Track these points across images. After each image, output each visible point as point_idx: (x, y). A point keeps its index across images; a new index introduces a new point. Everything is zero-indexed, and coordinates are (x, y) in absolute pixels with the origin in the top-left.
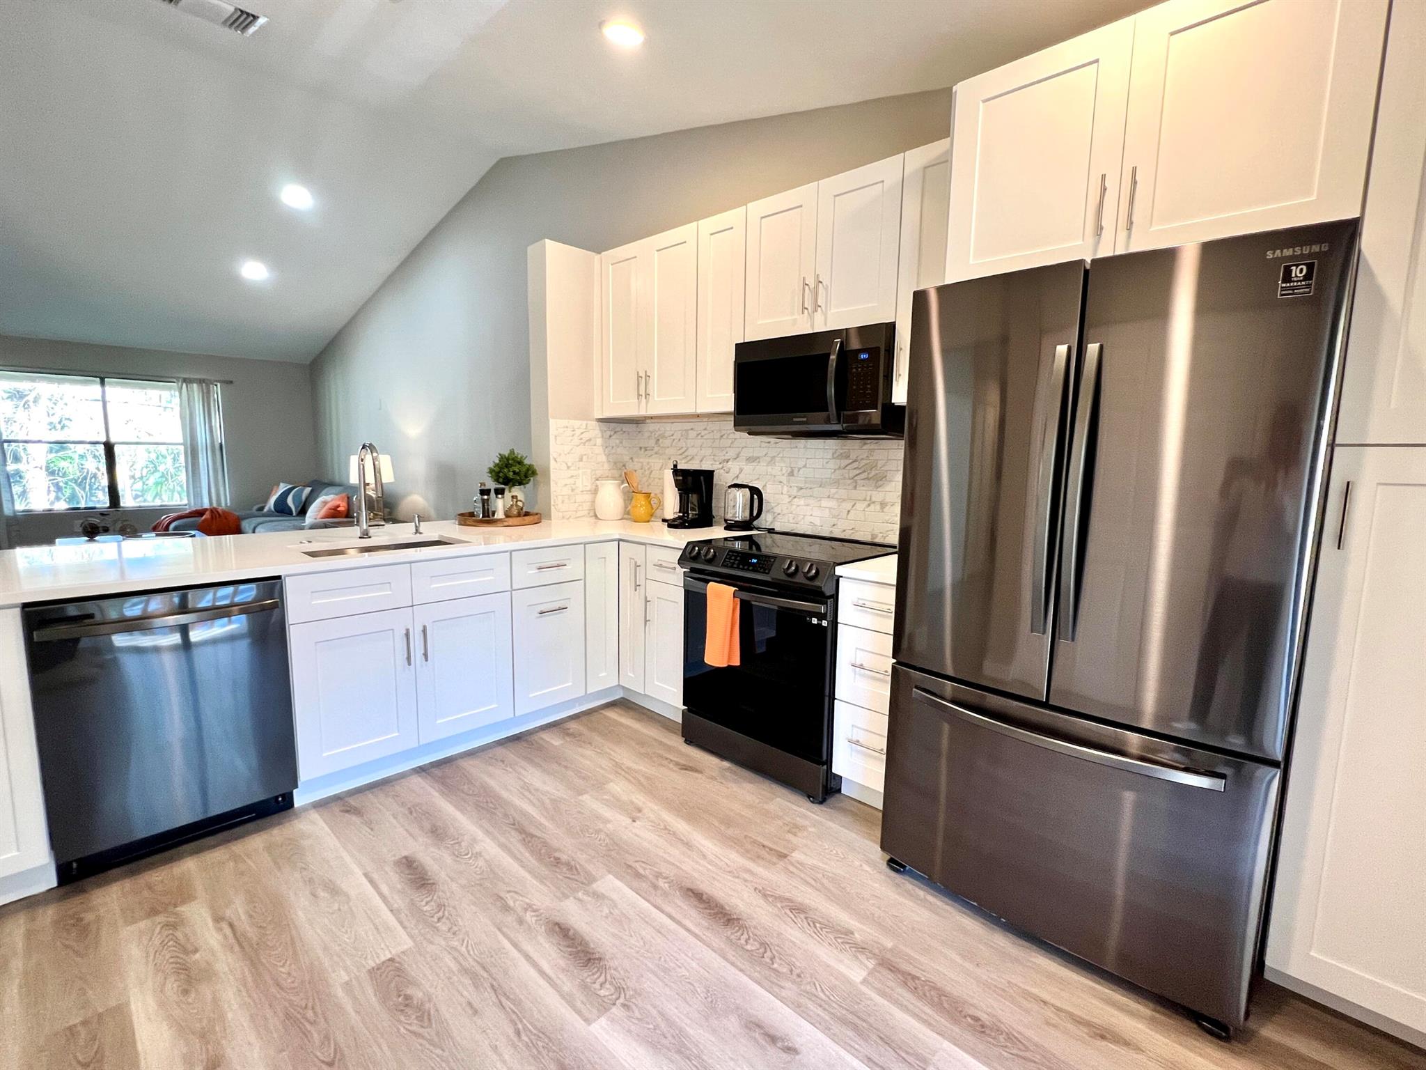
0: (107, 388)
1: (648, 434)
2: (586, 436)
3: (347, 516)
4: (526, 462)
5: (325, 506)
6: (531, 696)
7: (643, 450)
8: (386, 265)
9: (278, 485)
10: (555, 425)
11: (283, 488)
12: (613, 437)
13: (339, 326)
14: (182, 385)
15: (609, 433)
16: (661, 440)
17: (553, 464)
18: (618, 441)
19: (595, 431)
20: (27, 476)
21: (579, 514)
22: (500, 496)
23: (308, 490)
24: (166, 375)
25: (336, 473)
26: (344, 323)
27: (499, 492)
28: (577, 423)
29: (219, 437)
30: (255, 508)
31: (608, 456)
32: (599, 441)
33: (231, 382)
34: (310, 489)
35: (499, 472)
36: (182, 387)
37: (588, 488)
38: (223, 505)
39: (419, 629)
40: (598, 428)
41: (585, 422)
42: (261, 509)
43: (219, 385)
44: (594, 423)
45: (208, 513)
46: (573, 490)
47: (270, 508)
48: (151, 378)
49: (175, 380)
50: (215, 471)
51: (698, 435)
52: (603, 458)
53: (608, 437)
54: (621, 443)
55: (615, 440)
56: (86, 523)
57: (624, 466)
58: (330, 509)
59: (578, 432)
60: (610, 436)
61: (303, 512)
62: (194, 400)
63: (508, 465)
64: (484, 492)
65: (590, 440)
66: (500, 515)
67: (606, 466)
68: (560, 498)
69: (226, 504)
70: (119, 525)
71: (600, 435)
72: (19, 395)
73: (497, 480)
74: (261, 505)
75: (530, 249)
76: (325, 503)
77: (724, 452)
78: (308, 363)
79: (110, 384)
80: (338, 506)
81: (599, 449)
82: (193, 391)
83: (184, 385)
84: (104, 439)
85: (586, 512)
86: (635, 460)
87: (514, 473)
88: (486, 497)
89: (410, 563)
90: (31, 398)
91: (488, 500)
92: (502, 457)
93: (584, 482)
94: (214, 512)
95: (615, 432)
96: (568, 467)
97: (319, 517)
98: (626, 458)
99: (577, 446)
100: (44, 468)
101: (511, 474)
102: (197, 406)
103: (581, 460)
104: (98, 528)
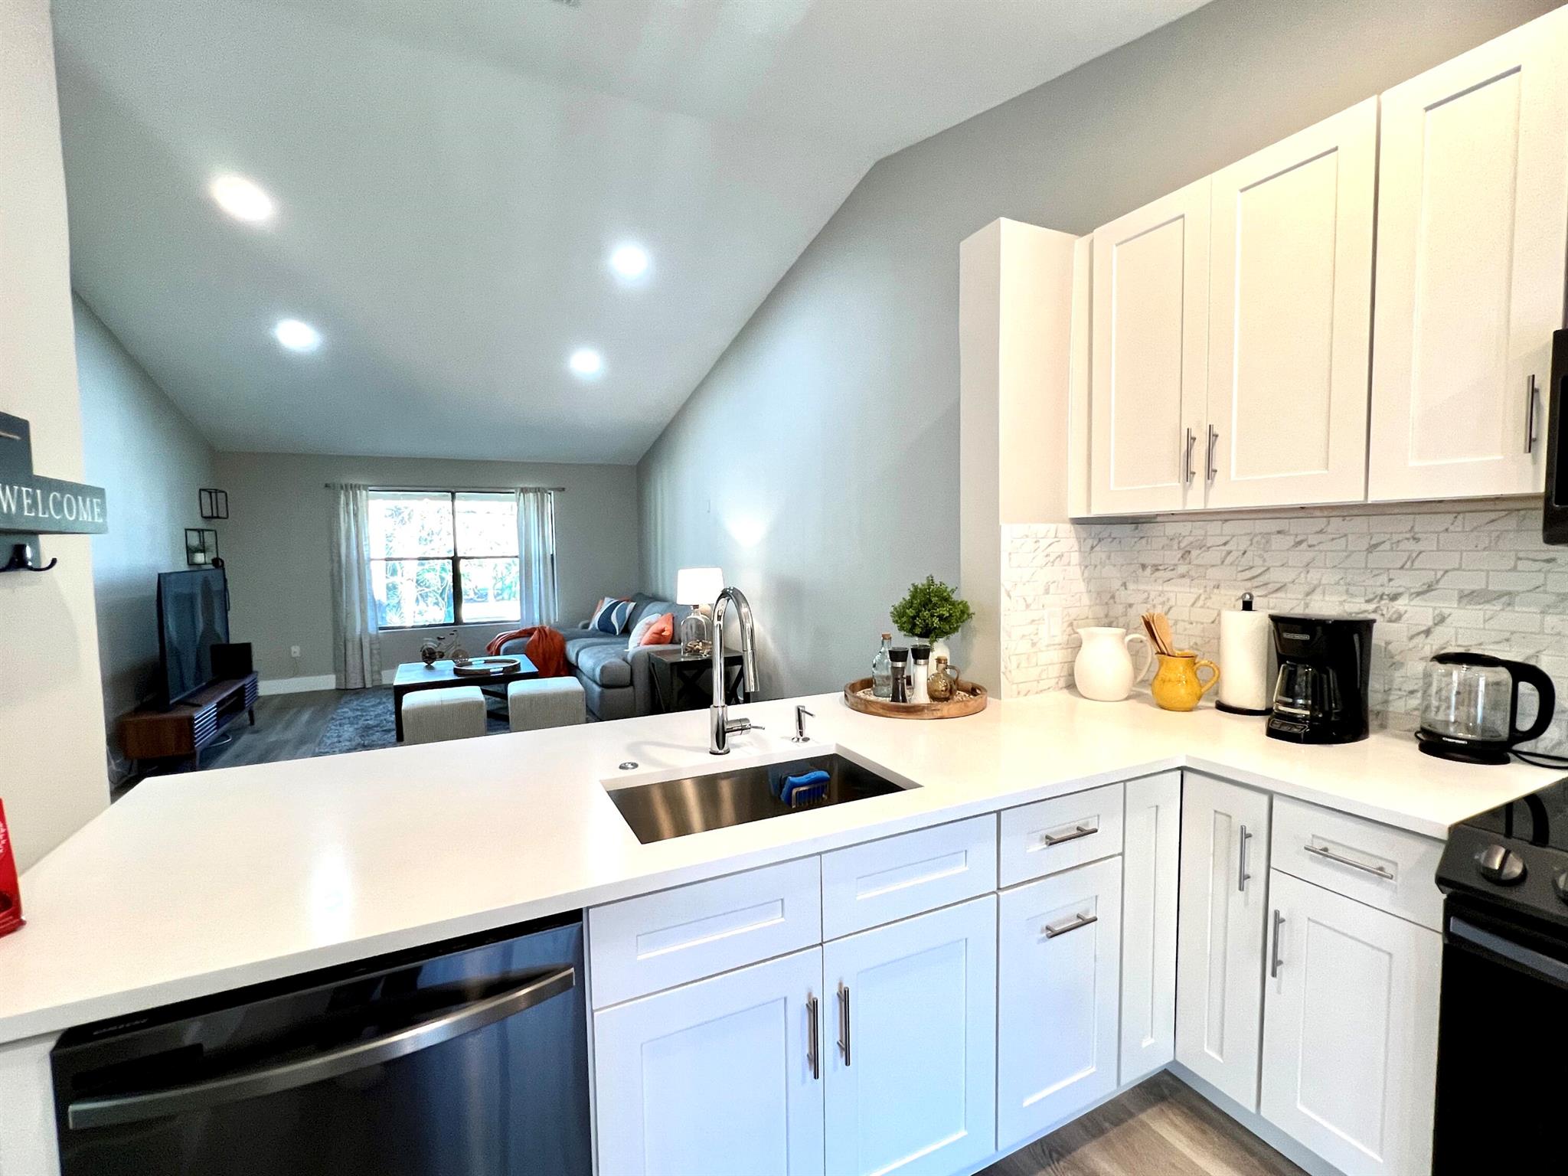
0: (457, 502)
1: (1165, 541)
2: (1056, 549)
3: (672, 642)
4: (955, 597)
5: (649, 629)
6: (1027, 1102)
7: (1149, 570)
8: (721, 339)
9: (603, 599)
10: (1011, 534)
11: (607, 603)
12: (1096, 549)
13: (668, 420)
14: (520, 495)
15: (1090, 542)
16: (1194, 553)
17: (1005, 603)
18: (1104, 556)
19: (1068, 540)
20: (400, 588)
21: (1043, 685)
22: (922, 661)
23: (632, 605)
24: (506, 486)
25: (660, 586)
26: (671, 416)
27: (921, 654)
28: (1041, 529)
29: (551, 549)
30: (580, 625)
31: (1088, 581)
32: (1075, 558)
33: (563, 489)
34: (634, 604)
35: (914, 618)
36: (519, 499)
37: (1057, 640)
38: (552, 622)
39: (832, 991)
40: (1073, 534)
41: (1053, 527)
42: (586, 626)
43: (552, 492)
44: (1069, 527)
45: (536, 633)
46: (1034, 644)
47: (594, 625)
48: (483, 490)
49: (514, 491)
50: (546, 588)
51: (1300, 543)
52: (1081, 586)
53: (1088, 549)
54: (1109, 557)
55: (1100, 554)
56: (425, 647)
57: (1113, 597)
58: (655, 633)
59: (1044, 543)
60: (1092, 548)
61: (626, 631)
62: (530, 510)
63: (927, 604)
64: (897, 655)
65: (1060, 556)
66: (919, 695)
67: (1086, 600)
68: (1013, 658)
69: (555, 620)
70: (452, 652)
71: (1076, 548)
72: (397, 512)
73: (911, 632)
74: (586, 622)
75: (964, 246)
76: (650, 625)
77: (1384, 578)
78: (635, 464)
79: (460, 499)
80: (663, 631)
81: (1075, 571)
82: (529, 501)
83: (522, 494)
84: (452, 555)
85: (1054, 681)
86: (1131, 586)
87: (941, 617)
88: (900, 664)
89: (820, 854)
90: (405, 515)
91: (903, 668)
92: (916, 592)
93: (1055, 631)
94: (541, 630)
95: (1100, 541)
96: (1028, 606)
97: (643, 642)
98: (1116, 584)
99: (1041, 568)
100: (415, 581)
101: (936, 620)
102: (532, 515)
103: (1047, 592)
104: (434, 653)
